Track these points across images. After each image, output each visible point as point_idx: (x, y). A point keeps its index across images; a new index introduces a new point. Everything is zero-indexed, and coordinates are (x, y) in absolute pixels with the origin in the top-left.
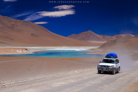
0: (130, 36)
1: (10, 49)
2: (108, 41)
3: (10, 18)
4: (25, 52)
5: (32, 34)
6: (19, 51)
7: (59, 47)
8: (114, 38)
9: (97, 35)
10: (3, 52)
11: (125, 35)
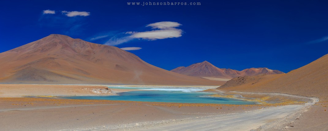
0: (267, 71)
1: (83, 88)
2: (233, 77)
3: (84, 42)
4: (105, 93)
5: (117, 65)
6: (95, 92)
7: (157, 86)
8: (243, 73)
9: (217, 68)
10: (73, 92)
11: (259, 69)
